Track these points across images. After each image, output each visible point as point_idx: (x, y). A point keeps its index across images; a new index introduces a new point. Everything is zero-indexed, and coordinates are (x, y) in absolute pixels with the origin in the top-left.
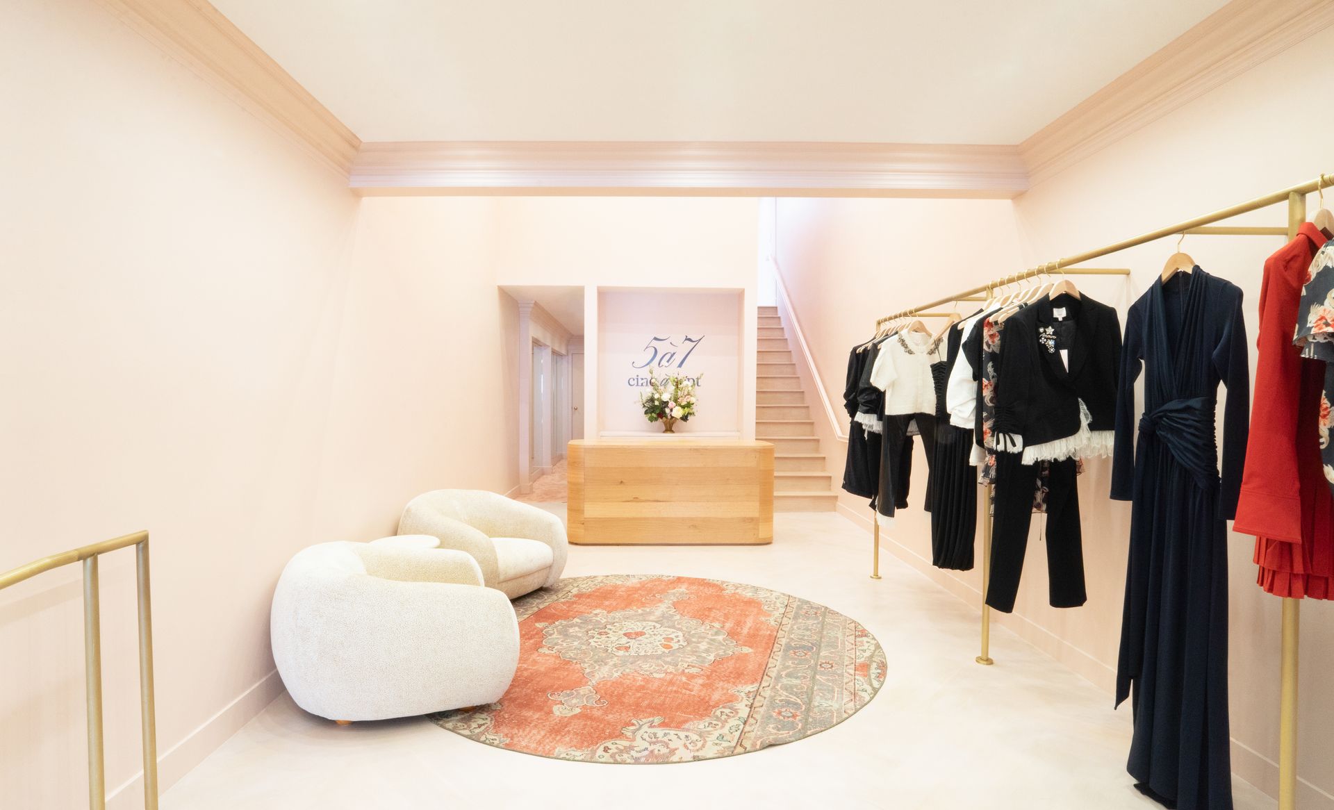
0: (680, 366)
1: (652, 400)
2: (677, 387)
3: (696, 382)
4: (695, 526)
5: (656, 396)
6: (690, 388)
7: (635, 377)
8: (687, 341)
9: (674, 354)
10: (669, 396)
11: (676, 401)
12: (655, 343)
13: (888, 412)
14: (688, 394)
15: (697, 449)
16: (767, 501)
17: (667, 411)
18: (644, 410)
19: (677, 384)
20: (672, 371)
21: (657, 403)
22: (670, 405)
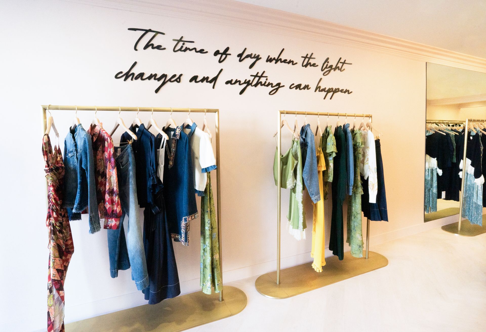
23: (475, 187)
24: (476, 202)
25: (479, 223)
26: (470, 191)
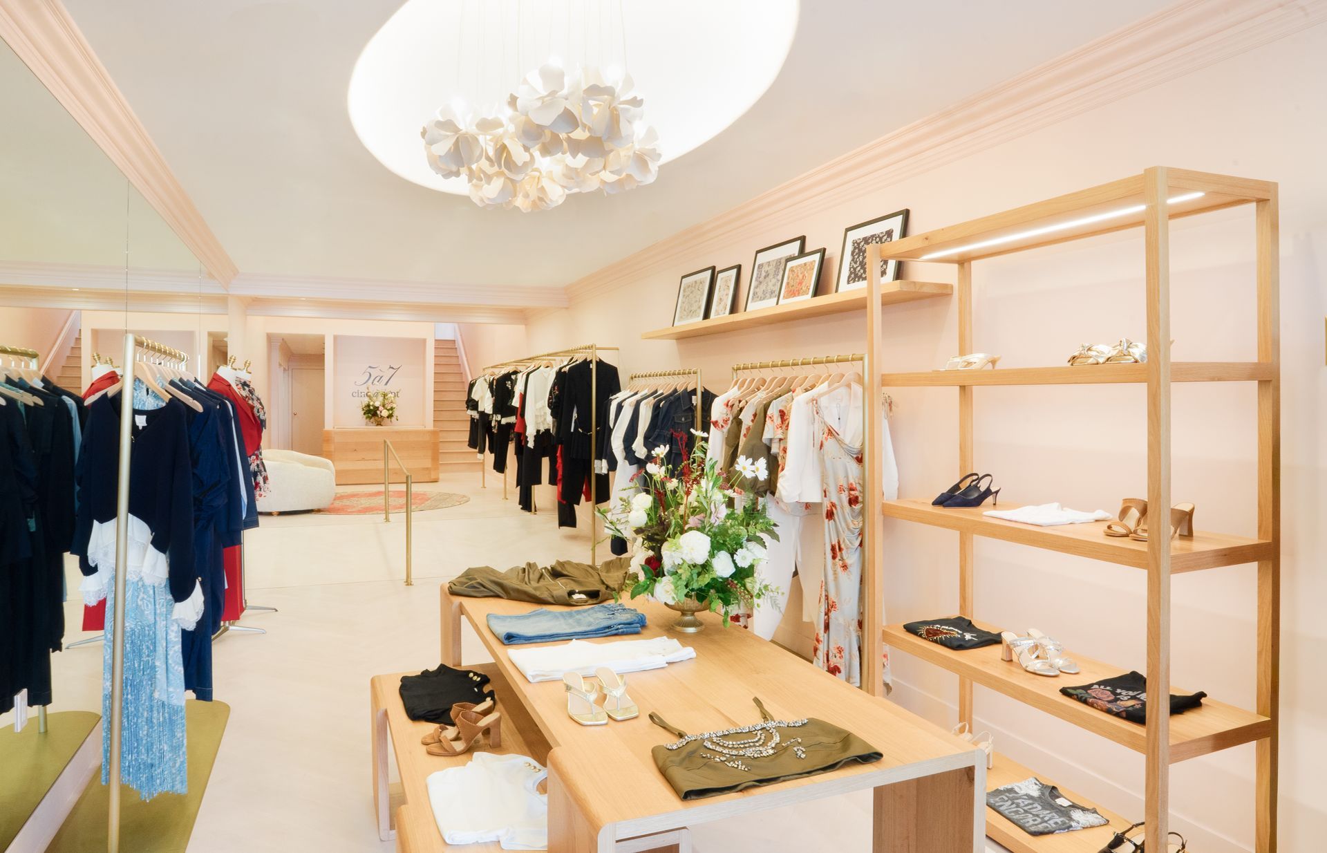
0: (386, 384)
1: (368, 406)
2: (385, 398)
3: (396, 395)
4: (396, 473)
5: (371, 403)
6: (393, 398)
7: (357, 392)
8: (390, 369)
9: (382, 376)
10: (379, 403)
11: (384, 406)
12: (370, 370)
13: (479, 410)
14: (392, 402)
15: (396, 432)
16: (435, 456)
17: (378, 412)
18: (363, 412)
19: (385, 395)
20: (380, 387)
21: (372, 408)
22: (380, 409)
23: (159, 637)
24: (164, 698)
25: (178, 786)
26: (140, 657)
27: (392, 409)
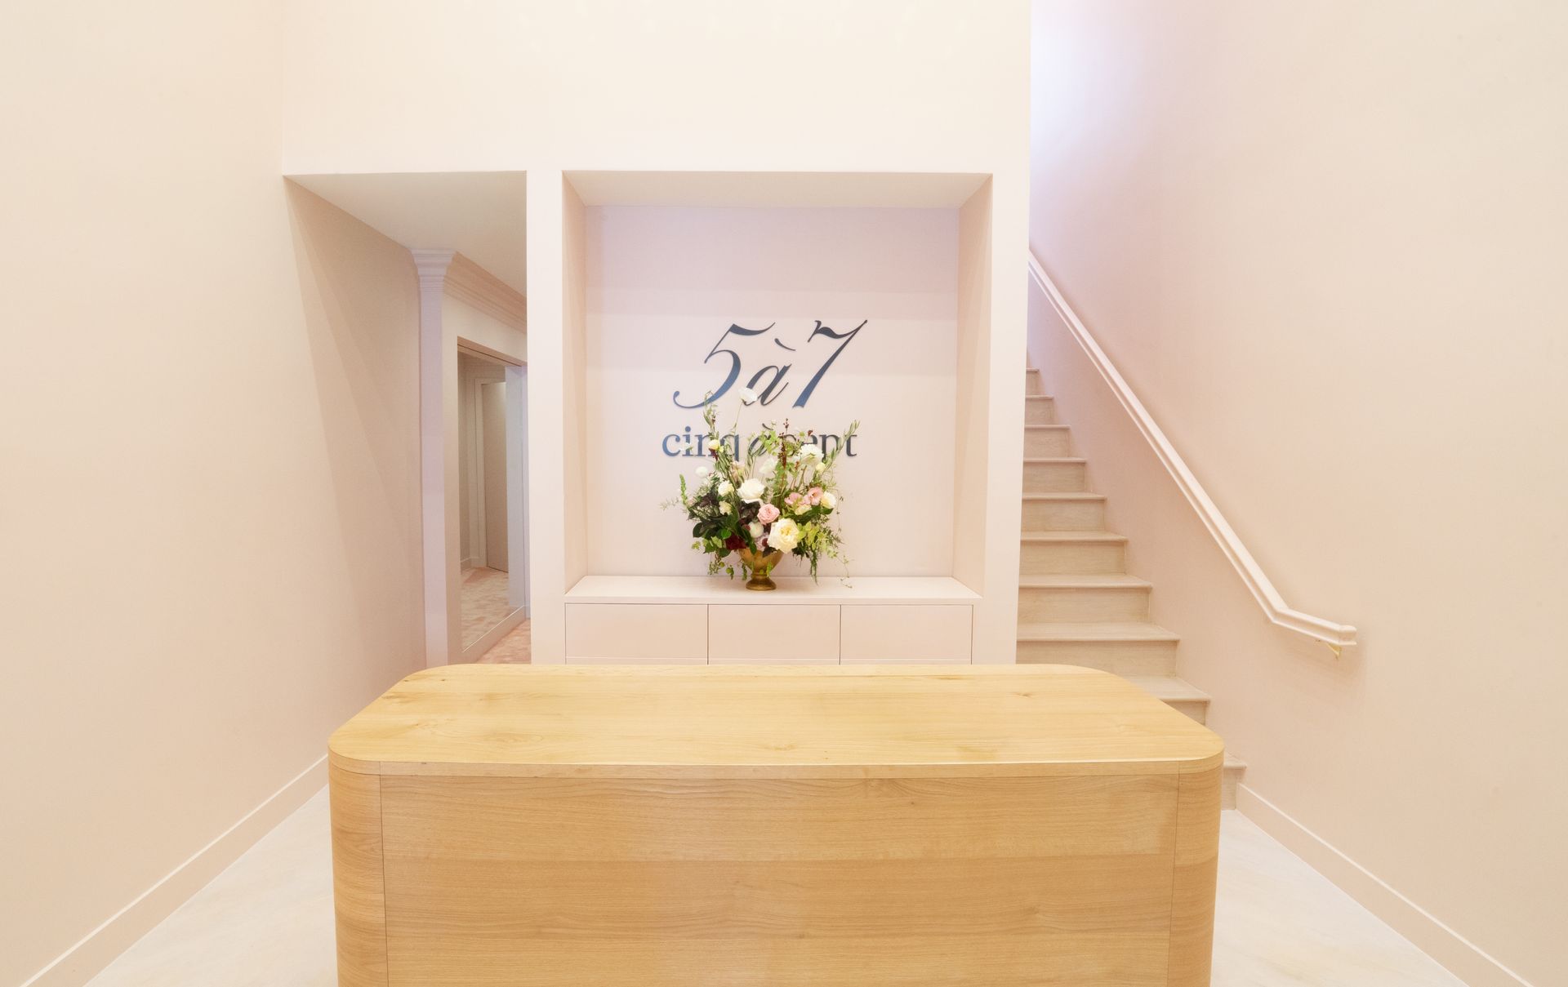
0: (802, 401)
1: (712, 498)
2: (784, 463)
5: (724, 488)
6: (821, 466)
7: (681, 433)
8: (820, 337)
9: (785, 369)
10: (760, 489)
11: (779, 502)
12: (735, 342)
14: (816, 483)
17: (755, 530)
18: (693, 522)
19: (785, 451)
20: (776, 418)
21: (725, 508)
22: (762, 513)
27: (817, 513)
